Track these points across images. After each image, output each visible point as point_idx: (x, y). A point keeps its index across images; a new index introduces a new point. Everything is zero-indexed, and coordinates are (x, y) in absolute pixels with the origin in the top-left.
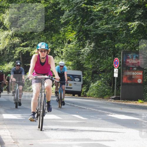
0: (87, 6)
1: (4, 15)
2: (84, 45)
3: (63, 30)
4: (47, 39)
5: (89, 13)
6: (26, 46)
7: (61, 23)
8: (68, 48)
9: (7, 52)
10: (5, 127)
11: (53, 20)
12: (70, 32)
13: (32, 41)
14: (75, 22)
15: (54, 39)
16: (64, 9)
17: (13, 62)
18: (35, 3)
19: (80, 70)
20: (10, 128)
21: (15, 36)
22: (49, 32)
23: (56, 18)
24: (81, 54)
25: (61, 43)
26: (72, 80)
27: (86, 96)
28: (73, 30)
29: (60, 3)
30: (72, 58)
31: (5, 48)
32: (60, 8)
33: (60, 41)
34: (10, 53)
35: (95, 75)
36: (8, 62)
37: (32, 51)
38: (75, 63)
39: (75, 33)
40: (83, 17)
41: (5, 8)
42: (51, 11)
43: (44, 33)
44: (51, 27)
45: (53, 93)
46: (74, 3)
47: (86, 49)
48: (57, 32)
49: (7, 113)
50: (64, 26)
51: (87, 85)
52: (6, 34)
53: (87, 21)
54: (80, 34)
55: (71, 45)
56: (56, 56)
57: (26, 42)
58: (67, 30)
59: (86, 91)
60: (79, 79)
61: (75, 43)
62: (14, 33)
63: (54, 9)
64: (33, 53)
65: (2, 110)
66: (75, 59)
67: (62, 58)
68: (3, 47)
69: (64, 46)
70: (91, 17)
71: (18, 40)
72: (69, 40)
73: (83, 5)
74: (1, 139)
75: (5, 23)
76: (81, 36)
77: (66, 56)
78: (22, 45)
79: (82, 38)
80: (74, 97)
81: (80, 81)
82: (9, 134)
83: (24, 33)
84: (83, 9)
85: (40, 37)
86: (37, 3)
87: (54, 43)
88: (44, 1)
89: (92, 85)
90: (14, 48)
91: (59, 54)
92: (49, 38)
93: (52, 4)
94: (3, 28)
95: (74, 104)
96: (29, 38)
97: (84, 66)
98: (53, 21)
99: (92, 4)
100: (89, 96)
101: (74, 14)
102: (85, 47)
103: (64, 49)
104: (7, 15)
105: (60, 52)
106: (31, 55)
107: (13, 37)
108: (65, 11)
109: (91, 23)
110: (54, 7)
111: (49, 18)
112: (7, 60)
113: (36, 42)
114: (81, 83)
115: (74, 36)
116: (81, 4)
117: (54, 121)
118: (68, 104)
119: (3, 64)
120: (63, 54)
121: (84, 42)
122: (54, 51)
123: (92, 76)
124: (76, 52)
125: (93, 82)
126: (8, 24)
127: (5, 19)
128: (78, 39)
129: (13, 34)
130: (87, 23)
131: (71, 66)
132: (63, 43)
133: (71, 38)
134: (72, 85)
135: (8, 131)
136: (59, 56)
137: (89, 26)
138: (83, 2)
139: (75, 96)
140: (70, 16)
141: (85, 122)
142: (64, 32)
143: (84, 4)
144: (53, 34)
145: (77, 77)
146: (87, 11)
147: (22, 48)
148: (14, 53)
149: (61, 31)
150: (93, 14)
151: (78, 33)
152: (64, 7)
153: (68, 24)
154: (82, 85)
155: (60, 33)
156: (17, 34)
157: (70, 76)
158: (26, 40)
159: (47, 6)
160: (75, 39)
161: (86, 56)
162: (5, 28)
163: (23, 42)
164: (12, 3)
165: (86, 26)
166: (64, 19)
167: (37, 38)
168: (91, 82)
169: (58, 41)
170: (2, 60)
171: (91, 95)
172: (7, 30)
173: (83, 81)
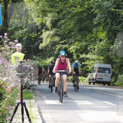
0: (116, 10)
1: (46, 17)
2: (113, 43)
3: (95, 30)
4: (82, 38)
5: (117, 16)
6: (65, 43)
7: (94, 24)
8: (100, 45)
9: (49, 49)
10: (47, 111)
11: (87, 21)
12: (101, 32)
13: (70, 40)
14: (106, 23)
15: (88, 38)
16: (96, 12)
17: (54, 57)
18: (72, 8)
19: (110, 64)
20: (51, 112)
21: (55, 35)
22: (84, 32)
23: (90, 20)
24: (110, 50)
25: (94, 41)
26: (103, 72)
27: (115, 86)
28: (104, 30)
29: (93, 8)
30: (103, 54)
31: (47, 45)
32: (93, 12)
33: (93, 39)
34: (52, 50)
35: (122, 68)
36: (49, 57)
37: (70, 48)
38: (106, 58)
39: (106, 32)
40: (112, 19)
41: (47, 12)
42: (85, 14)
43: (79, 33)
44: (85, 28)
45: (87, 83)
46: (105, 8)
47: (115, 46)
48: (91, 32)
49: (49, 99)
50: (96, 27)
51: (115, 76)
52: (48, 33)
53: (116, 22)
54: (109, 34)
55: (103, 43)
56: (89, 52)
57: (64, 40)
58: (99, 30)
59: (115, 81)
60: (108, 72)
61: (106, 41)
62: (55, 33)
63: (88, 12)
64: (70, 50)
65: (44, 97)
66: (105, 54)
67: (95, 54)
68: (46, 45)
69: (96, 44)
70: (119, 20)
71: (58, 39)
72: (101, 39)
73: (113, 10)
74: (44, 121)
75: (47, 24)
76: (111, 36)
77: (98, 52)
78: (61, 43)
79: (111, 37)
80: (104, 86)
81: (110, 73)
82: (51, 117)
83: (63, 32)
84: (112, 13)
85: (76, 36)
86: (73, 8)
87: (88, 41)
88: (80, 6)
89: (119, 76)
90: (54, 45)
91: (92, 51)
92: (83, 37)
93: (86, 8)
94: (45, 29)
95: (104, 92)
96: (67, 37)
97: (113, 60)
98: (87, 23)
99: (120, 8)
100: (117, 86)
101: (104, 17)
102: (114, 44)
103: (97, 46)
104: (49, 18)
105: (92, 49)
106: (68, 51)
107: (53, 36)
108: (98, 14)
109: (119, 24)
110: (88, 11)
111: (84, 21)
112: (49, 55)
113: (73, 40)
114: (111, 74)
115: (105, 35)
116: (111, 8)
117: (88, 106)
118: (100, 92)
119: (46, 59)
120: (96, 50)
121: (113, 40)
122: (87, 48)
123: (120, 69)
124: (107, 49)
125: (120, 74)
126: (50, 26)
127: (47, 21)
128: (108, 38)
129: (53, 33)
130: (116, 24)
131: (102, 60)
132: (96, 41)
133: (102, 37)
134: (103, 76)
135: (49, 115)
136: (92, 52)
137: (118, 27)
138: (112, 7)
139: (106, 85)
140: (102, 19)
141: (114, 107)
142: (96, 32)
143: (113, 8)
144: (87, 33)
145: (107, 69)
146: (116, 15)
147: (61, 45)
148: (55, 49)
149: (94, 31)
150: (121, 16)
151: (108, 32)
152: (96, 11)
153: (99, 25)
154: (111, 76)
155: (93, 33)
156: (57, 34)
157: (101, 69)
158: (65, 39)
159: (83, 10)
160: (106, 37)
161: (115, 52)
162: (47, 29)
163: (62, 40)
164: (53, 8)
165: (115, 27)
166: (97, 21)
167: (74, 37)
168: (119, 73)
169: (91, 40)
170: (44, 55)
171: (119, 85)
172: (49, 30)
173: (112, 73)
